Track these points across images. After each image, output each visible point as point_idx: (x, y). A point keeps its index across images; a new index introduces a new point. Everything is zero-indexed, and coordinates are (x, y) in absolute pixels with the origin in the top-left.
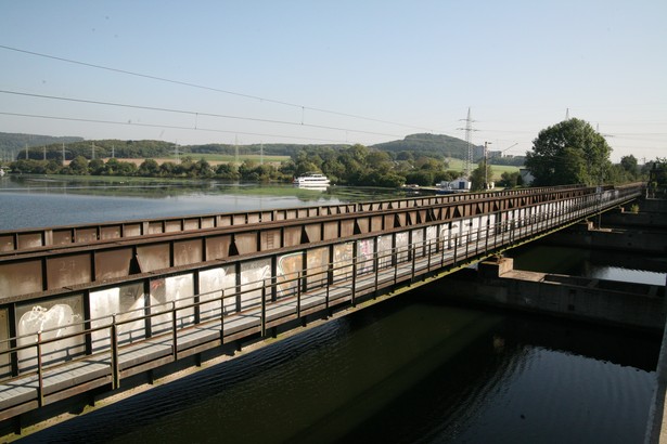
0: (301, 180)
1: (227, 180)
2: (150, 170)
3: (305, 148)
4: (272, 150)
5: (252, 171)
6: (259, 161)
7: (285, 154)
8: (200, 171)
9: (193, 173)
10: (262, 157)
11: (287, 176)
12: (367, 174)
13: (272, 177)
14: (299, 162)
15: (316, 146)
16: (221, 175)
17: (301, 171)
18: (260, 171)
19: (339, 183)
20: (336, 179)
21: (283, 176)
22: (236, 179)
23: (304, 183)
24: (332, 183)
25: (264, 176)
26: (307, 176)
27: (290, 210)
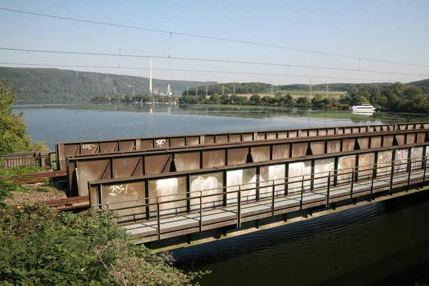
0: (354, 108)
1: (303, 107)
2: (255, 101)
3: (358, 86)
4: (334, 87)
5: (321, 102)
6: (326, 95)
7: (343, 90)
8: (286, 101)
9: (282, 103)
10: (328, 92)
11: (344, 105)
12: (404, 104)
13: (334, 106)
14: (353, 95)
15: (365, 84)
16: (300, 104)
17: (355, 102)
18: (326, 101)
19: (382, 110)
20: (380, 107)
21: (342, 105)
22: (309, 107)
23: (356, 110)
24: (376, 110)
25: (328, 105)
26: (358, 105)
27: (347, 128)
